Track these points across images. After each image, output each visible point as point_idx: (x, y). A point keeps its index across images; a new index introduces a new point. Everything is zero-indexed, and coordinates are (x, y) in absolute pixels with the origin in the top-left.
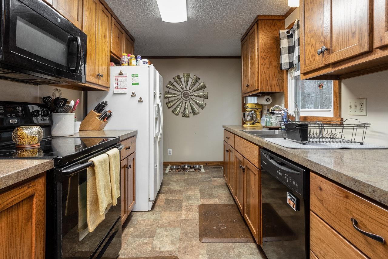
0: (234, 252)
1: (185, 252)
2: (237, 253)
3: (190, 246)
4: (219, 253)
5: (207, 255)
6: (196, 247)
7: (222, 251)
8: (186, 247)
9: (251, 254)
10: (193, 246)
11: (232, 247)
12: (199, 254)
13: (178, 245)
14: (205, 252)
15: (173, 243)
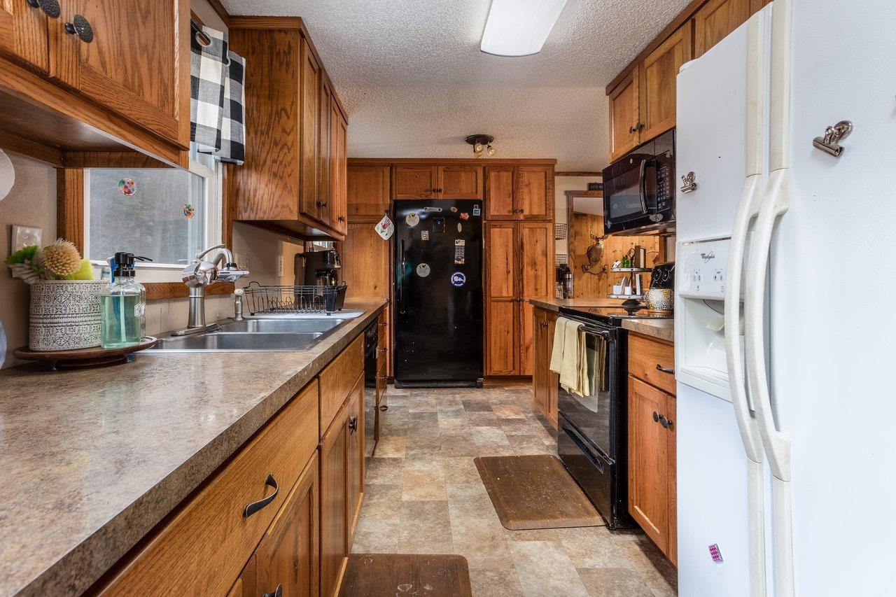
0: (400, 536)
1: (493, 538)
2: (394, 536)
3: (487, 549)
4: (429, 536)
5: (451, 533)
6: (473, 547)
7: (423, 539)
8: (495, 547)
9: (370, 533)
10: (480, 549)
11: (400, 548)
12: (467, 534)
13: (512, 552)
14: (454, 538)
15: (525, 557)
